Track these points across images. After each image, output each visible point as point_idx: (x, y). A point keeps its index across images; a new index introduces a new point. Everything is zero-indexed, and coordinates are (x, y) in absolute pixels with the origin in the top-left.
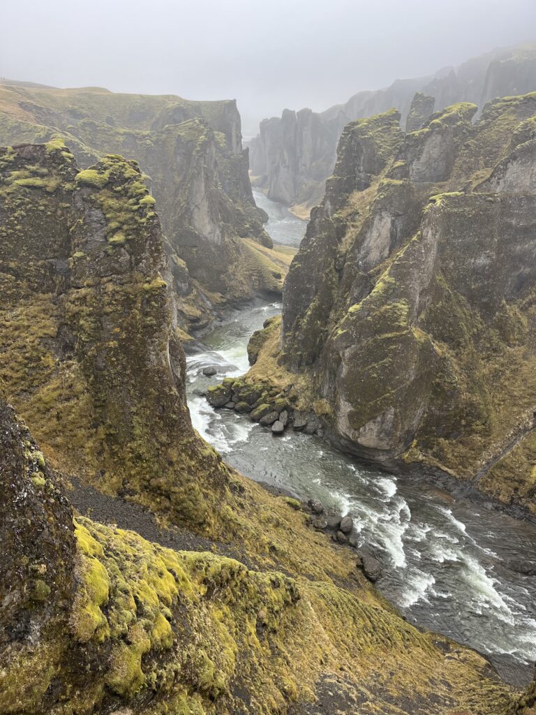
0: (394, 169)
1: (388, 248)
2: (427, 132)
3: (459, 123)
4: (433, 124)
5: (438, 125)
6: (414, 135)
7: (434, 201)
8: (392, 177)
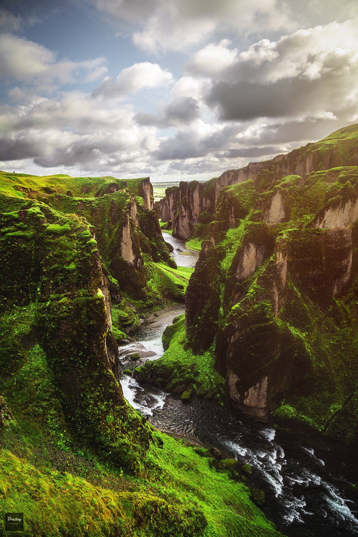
0: (255, 215)
1: (255, 266)
2: (272, 193)
3: (291, 187)
4: (275, 188)
5: (279, 189)
6: (264, 194)
7: (282, 234)
8: (253, 220)
